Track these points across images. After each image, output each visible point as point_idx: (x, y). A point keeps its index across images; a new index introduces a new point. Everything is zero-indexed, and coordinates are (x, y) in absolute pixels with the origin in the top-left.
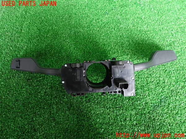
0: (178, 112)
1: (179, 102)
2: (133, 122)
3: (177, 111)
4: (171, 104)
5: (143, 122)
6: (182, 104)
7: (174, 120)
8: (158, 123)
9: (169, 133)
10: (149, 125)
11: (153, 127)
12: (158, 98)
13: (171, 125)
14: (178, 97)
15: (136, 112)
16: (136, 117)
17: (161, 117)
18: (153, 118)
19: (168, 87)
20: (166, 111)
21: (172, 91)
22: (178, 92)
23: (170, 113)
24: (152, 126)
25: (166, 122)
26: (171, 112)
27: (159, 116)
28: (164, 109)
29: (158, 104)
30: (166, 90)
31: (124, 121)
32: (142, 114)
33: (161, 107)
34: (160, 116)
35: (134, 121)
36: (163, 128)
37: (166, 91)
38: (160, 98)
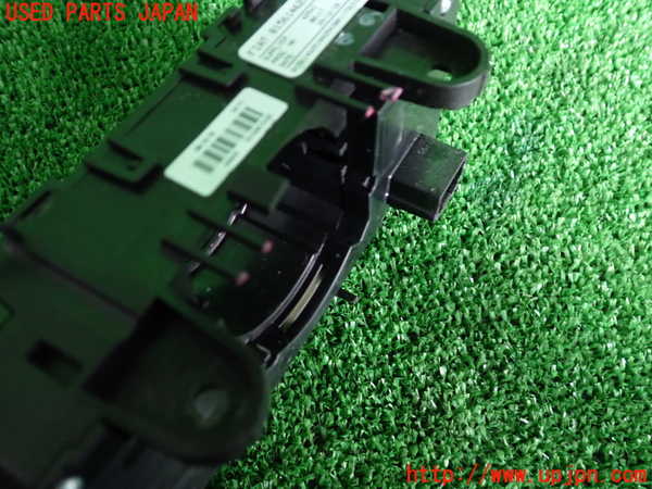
0: (621, 182)
1: (611, 125)
2: (389, 328)
3: (616, 178)
4: (571, 151)
5: (450, 307)
6: (630, 134)
7: (616, 236)
8: (539, 286)
9: (614, 321)
10: (487, 319)
11: (516, 323)
12: (490, 138)
13: (611, 269)
14: (596, 100)
15: (393, 262)
16: (397, 295)
17: (545, 243)
18: (498, 265)
19: (524, 59)
20: (555, 199)
21: (553, 74)
22: (590, 74)
23: (581, 204)
24: (504, 313)
25: (577, 262)
26: (586, 195)
27: (529, 243)
28: (544, 189)
29: (499, 173)
30: (521, 82)
31: (331, 345)
32: (429, 263)
33: (521, 186)
34: (537, 242)
35: (395, 319)
36: (571, 308)
37: (525, 87)
38: (502, 136)
